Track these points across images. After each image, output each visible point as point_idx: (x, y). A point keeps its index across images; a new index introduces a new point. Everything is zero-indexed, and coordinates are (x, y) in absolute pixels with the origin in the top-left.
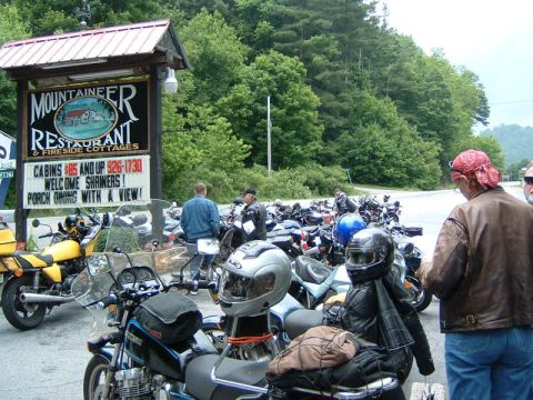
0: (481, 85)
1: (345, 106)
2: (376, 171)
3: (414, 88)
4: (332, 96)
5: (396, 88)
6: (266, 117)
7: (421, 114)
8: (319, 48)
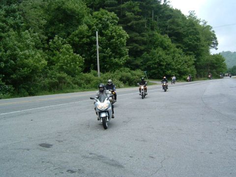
0: (213, 31)
1: (145, 39)
2: (162, 72)
3: (181, 31)
4: (138, 34)
5: (172, 31)
6: (95, 43)
7: (185, 43)
8: (129, 9)
